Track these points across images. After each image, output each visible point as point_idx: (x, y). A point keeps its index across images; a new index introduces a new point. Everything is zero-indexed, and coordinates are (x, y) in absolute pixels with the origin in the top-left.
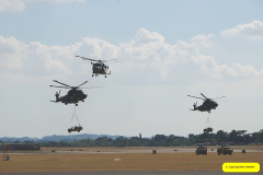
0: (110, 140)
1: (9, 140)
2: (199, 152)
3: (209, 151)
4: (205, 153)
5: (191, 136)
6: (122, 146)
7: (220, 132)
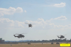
3: (54, 43)
5: (50, 40)
7: (56, 39)
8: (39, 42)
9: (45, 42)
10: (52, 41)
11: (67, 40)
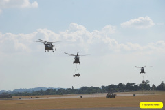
5: (103, 87)
7: (121, 84)
11: (151, 86)
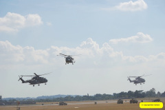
0: (72, 97)
1: (19, 99)
2: (119, 103)
3: (124, 102)
4: (122, 103)
5: (114, 94)
6: (78, 101)
7: (130, 92)
8: (87, 98)
9: (102, 100)
10: (120, 97)
11: (156, 93)
